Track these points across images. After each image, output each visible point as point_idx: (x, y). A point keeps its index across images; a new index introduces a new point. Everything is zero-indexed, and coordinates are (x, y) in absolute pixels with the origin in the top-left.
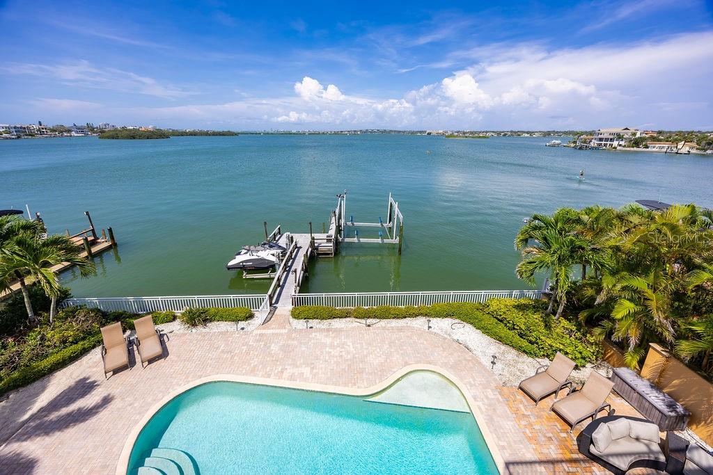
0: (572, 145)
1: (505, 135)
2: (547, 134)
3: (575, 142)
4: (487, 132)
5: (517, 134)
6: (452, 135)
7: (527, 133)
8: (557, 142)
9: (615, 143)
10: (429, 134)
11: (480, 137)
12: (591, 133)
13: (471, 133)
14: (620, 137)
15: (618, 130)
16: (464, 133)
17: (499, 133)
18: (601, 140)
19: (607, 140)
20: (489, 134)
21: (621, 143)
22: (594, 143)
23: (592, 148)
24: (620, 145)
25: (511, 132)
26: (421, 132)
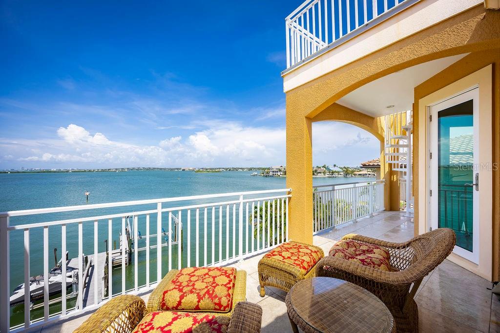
0: (263, 175)
1: (230, 170)
2: (250, 169)
3: (263, 173)
4: (220, 168)
5: (236, 169)
6: (199, 171)
7: (241, 169)
8: (256, 173)
9: (279, 173)
10: (184, 170)
11: (216, 172)
12: (269, 169)
13: (211, 169)
14: (280, 171)
15: (279, 167)
16: (207, 169)
17: (226, 169)
18: (273, 172)
19: (275, 172)
20: (221, 170)
21: (281, 173)
22: (271, 174)
23: (271, 176)
24: (281, 174)
25: (233, 168)
26: (177, 169)
